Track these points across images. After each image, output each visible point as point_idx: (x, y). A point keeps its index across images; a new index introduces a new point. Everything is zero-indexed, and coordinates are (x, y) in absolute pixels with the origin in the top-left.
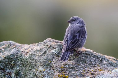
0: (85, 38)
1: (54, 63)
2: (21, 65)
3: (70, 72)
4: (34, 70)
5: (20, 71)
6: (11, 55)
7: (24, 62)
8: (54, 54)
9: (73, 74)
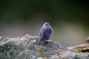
0: (51, 34)
1: (36, 48)
2: (14, 49)
3: (45, 52)
4: (23, 52)
5: (13, 52)
6: (8, 43)
7: (16, 47)
8: (35, 43)
9: (47, 53)
